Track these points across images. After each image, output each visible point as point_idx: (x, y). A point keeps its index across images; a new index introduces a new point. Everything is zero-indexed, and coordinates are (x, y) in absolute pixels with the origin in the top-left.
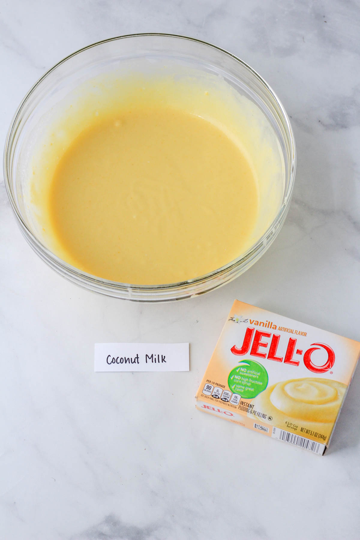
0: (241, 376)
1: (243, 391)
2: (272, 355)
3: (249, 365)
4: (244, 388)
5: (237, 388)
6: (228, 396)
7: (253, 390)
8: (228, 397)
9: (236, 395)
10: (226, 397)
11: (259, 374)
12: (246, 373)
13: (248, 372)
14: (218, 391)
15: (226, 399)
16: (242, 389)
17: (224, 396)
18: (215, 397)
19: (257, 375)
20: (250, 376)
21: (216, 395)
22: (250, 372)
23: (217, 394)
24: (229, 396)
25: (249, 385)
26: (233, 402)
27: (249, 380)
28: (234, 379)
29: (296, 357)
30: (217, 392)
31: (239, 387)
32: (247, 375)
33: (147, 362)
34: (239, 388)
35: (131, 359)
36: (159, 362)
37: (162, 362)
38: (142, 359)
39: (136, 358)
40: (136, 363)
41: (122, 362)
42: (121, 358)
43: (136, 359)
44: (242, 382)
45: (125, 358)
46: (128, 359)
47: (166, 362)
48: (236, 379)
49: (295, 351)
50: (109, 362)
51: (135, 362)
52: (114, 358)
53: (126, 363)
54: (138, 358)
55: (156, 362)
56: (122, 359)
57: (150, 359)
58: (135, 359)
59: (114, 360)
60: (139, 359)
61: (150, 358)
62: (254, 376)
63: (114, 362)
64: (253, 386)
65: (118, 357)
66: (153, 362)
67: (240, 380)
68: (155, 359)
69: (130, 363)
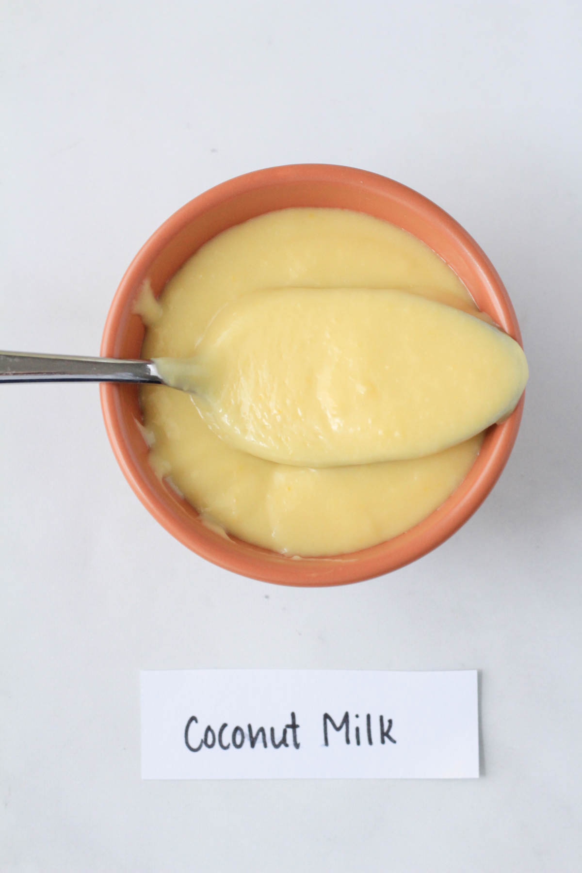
33: (326, 744)
35: (272, 730)
36: (370, 742)
37: (383, 742)
38: (310, 730)
39: (288, 726)
40: (287, 745)
41: (238, 742)
42: (237, 729)
43: (290, 731)
45: (250, 727)
46: (262, 730)
47: (394, 742)
50: (195, 743)
51: (284, 741)
52: (209, 729)
53: (252, 744)
54: (294, 726)
55: (358, 743)
56: (239, 732)
57: (338, 729)
58: (285, 732)
59: (210, 734)
60: (298, 730)
61: (338, 725)
63: (210, 742)
65: (225, 726)
66: (348, 741)
68: (357, 729)
69: (265, 746)
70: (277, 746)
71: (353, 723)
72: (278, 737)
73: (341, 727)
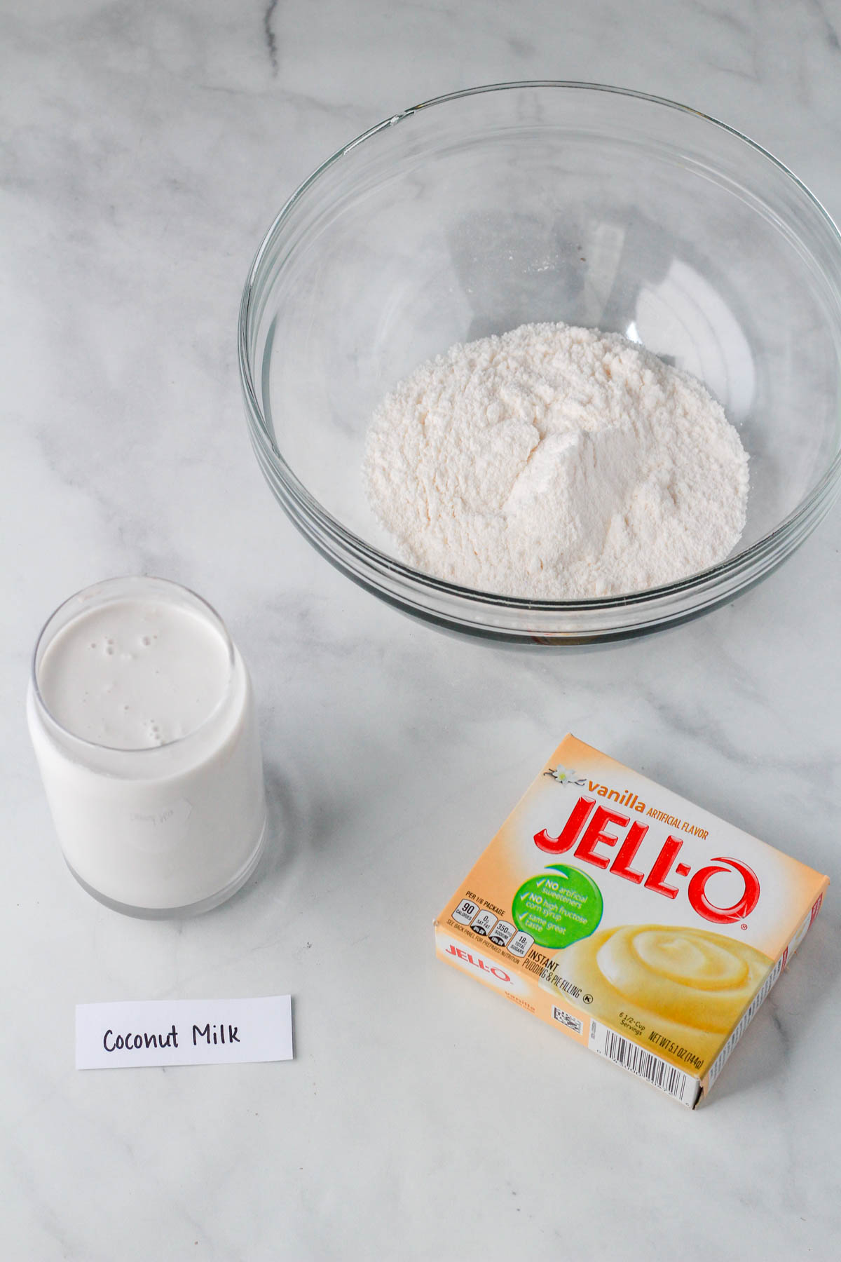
0: (545, 897)
1: (540, 929)
2: (621, 866)
3: (566, 877)
4: (544, 923)
5: (530, 921)
6: (505, 934)
7: (563, 931)
8: (506, 937)
9: (524, 935)
10: (502, 935)
11: (584, 900)
12: (557, 892)
13: (562, 891)
14: (486, 918)
15: (499, 939)
16: (540, 925)
17: (496, 932)
18: (478, 930)
19: (580, 902)
20: (565, 900)
21: (480, 928)
22: (566, 893)
23: (482, 926)
24: (507, 935)
25: (558, 918)
26: (515, 949)
27: (559, 910)
28: (527, 900)
29: (672, 879)
30: (485, 922)
31: (535, 919)
32: (557, 897)
33: (195, 1044)
34: (534, 923)
35: (160, 1036)
36: (224, 1042)
37: (232, 1041)
38: (184, 1036)
39: (170, 1034)
40: (170, 1046)
41: (138, 1044)
42: (137, 1036)
43: (171, 1037)
44: (543, 911)
45: (146, 1035)
46: (154, 1037)
47: (239, 1041)
48: (532, 902)
49: (674, 866)
50: (110, 1045)
51: (168, 1043)
52: (119, 1036)
53: (147, 1046)
54: (174, 1034)
55: (215, 1044)
57: (202, 1035)
58: (168, 1038)
59: (120, 1040)
60: (177, 1036)
61: (202, 1033)
62: (573, 903)
63: (120, 1045)
64: (565, 922)
65: (130, 1035)
66: (210, 1043)
67: (540, 905)
68: (215, 1034)
69: (156, 1046)
70: (163, 1046)
71: (212, 1031)
72: (164, 1042)
73: (204, 1033)
